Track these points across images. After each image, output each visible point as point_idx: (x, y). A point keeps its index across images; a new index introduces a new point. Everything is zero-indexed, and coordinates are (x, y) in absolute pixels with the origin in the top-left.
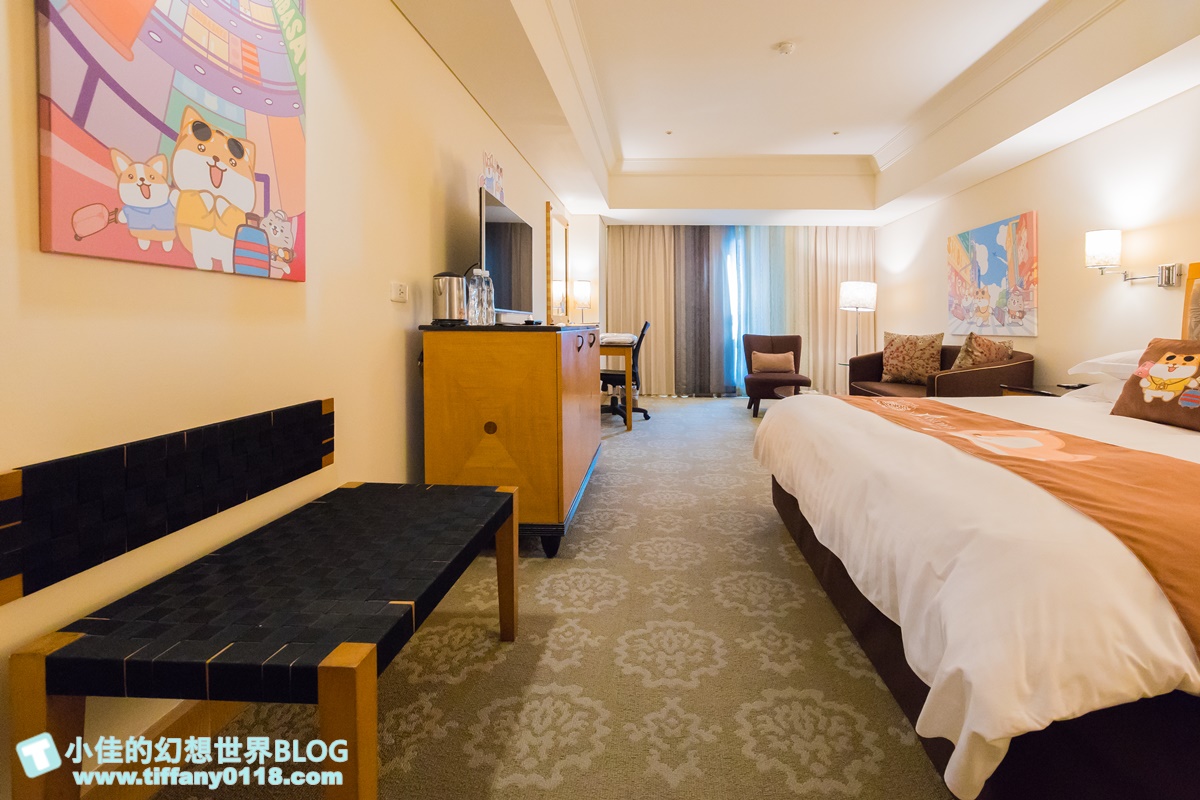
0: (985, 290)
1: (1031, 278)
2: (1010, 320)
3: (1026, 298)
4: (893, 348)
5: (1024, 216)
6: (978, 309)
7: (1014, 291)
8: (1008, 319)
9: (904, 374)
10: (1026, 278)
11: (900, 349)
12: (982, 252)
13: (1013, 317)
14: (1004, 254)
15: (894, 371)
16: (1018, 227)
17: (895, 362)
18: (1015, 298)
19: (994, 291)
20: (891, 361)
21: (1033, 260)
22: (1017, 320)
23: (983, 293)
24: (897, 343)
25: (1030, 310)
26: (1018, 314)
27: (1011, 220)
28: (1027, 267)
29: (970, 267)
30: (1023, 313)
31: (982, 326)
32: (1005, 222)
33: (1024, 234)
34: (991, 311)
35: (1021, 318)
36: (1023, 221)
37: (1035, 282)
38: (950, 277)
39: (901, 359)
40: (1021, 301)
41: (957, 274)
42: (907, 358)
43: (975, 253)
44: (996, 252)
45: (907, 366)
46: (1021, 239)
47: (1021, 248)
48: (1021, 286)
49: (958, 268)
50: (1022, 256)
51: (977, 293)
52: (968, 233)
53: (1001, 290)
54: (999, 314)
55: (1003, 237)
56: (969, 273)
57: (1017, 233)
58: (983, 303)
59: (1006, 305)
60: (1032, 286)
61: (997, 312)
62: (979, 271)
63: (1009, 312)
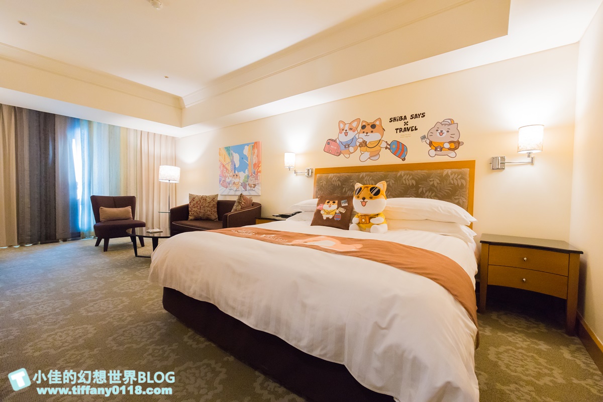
0: (238, 174)
1: (259, 170)
2: (249, 188)
3: (257, 179)
4: (195, 202)
5: (256, 143)
6: (234, 183)
7: (252, 175)
8: (248, 188)
9: (200, 215)
10: (256, 170)
11: (199, 203)
12: (236, 157)
13: (251, 187)
14: (247, 159)
15: (195, 214)
16: (253, 147)
17: (196, 209)
18: (252, 179)
19: (242, 175)
20: (194, 209)
21: (259, 162)
22: (252, 188)
23: (237, 176)
24: (197, 199)
25: (258, 184)
26: (253, 186)
27: (250, 144)
28: (257, 165)
29: (230, 163)
30: (255, 185)
31: (236, 191)
32: (248, 145)
33: (256, 151)
34: (240, 184)
35: (254, 187)
36: (255, 145)
37: (260, 172)
38: (220, 167)
39: (199, 207)
40: (254, 180)
41: (224, 166)
42: (202, 207)
43: (233, 157)
44: (243, 158)
45: (202, 211)
46: (254, 153)
47: (254, 157)
48: (254, 173)
49: (225, 163)
50: (255, 161)
51: (234, 176)
52: (230, 147)
53: (245, 175)
54: (244, 185)
55: (246, 151)
56: (230, 166)
57: (253, 150)
58: (236, 180)
59: (247, 181)
60: (259, 174)
61: (243, 184)
62: (235, 165)
63: (249, 184)
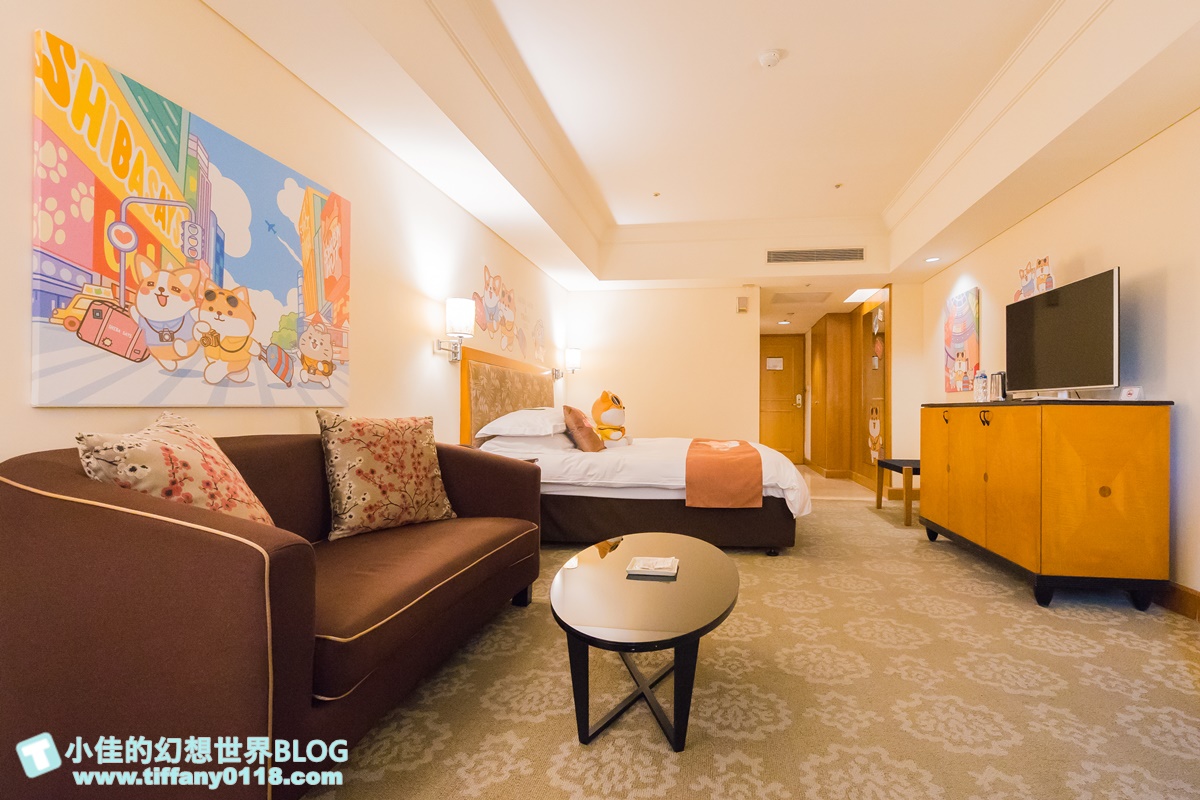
0: (240, 296)
1: (345, 310)
2: (306, 376)
3: (336, 342)
5: (339, 200)
6: (212, 339)
7: (316, 321)
8: (299, 372)
10: (336, 307)
13: (311, 369)
14: (296, 241)
16: (324, 210)
18: (318, 337)
21: (346, 276)
22: (318, 377)
23: (232, 301)
25: (342, 362)
26: (321, 367)
27: (311, 184)
28: (337, 286)
30: (330, 367)
31: (225, 382)
32: (303, 182)
33: (336, 229)
34: (255, 350)
35: (327, 374)
36: (334, 206)
40: (327, 345)
41: (105, 199)
44: (271, 223)
46: (329, 233)
47: (329, 249)
48: (327, 315)
49: (121, 187)
50: (330, 267)
53: (286, 311)
54: (280, 362)
57: (323, 218)
58: (231, 328)
59: (296, 345)
60: (346, 324)
61: (273, 356)
62: (220, 241)
63: (303, 359)
